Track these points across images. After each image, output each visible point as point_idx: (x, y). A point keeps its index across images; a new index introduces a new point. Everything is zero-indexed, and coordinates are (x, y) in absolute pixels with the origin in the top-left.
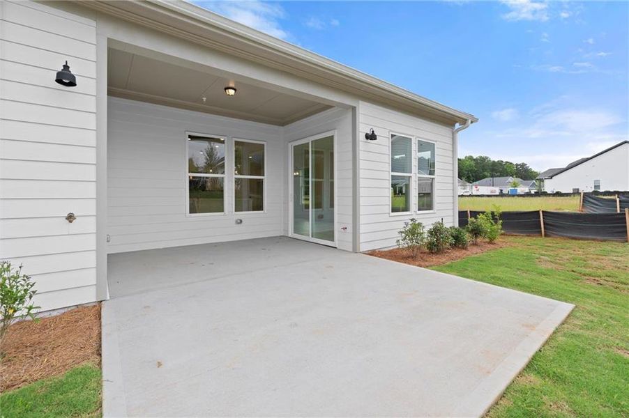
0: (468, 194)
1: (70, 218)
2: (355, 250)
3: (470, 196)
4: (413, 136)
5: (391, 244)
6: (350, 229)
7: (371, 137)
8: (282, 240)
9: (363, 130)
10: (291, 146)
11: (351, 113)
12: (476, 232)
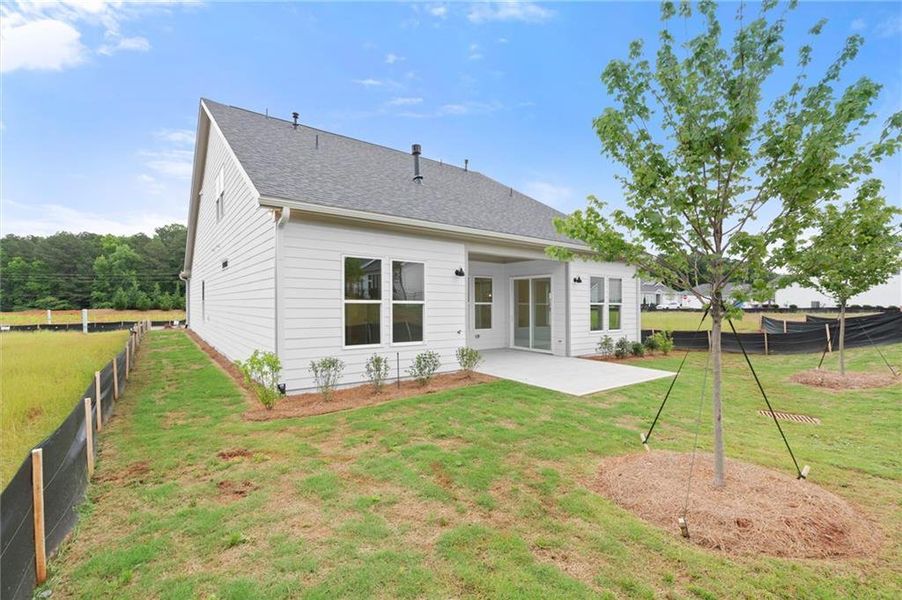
0: (675, 307)
1: (459, 332)
2: (568, 355)
3: (678, 310)
4: (605, 275)
5: (593, 353)
6: (564, 342)
7: (578, 281)
8: (505, 350)
9: (573, 275)
10: (512, 279)
11: (564, 267)
12: (652, 346)
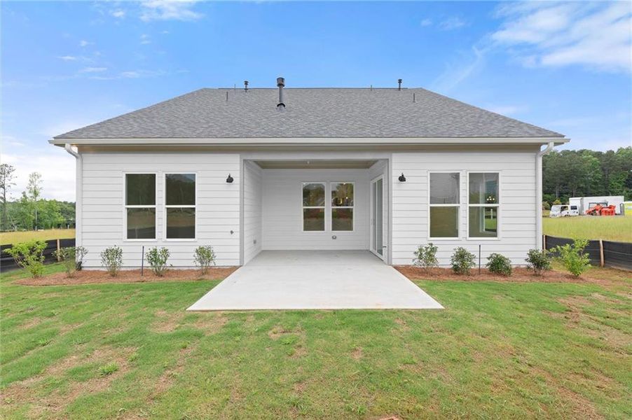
1: (232, 232)
2: (389, 263)
4: (461, 170)
6: (387, 248)
7: (402, 179)
9: (396, 173)
10: (372, 183)
11: (387, 165)
